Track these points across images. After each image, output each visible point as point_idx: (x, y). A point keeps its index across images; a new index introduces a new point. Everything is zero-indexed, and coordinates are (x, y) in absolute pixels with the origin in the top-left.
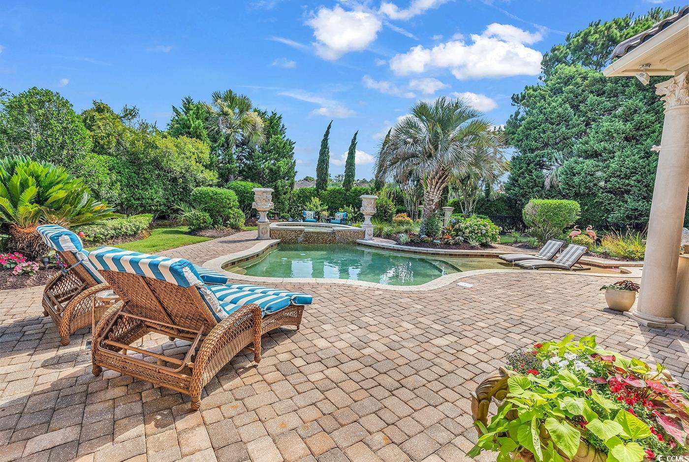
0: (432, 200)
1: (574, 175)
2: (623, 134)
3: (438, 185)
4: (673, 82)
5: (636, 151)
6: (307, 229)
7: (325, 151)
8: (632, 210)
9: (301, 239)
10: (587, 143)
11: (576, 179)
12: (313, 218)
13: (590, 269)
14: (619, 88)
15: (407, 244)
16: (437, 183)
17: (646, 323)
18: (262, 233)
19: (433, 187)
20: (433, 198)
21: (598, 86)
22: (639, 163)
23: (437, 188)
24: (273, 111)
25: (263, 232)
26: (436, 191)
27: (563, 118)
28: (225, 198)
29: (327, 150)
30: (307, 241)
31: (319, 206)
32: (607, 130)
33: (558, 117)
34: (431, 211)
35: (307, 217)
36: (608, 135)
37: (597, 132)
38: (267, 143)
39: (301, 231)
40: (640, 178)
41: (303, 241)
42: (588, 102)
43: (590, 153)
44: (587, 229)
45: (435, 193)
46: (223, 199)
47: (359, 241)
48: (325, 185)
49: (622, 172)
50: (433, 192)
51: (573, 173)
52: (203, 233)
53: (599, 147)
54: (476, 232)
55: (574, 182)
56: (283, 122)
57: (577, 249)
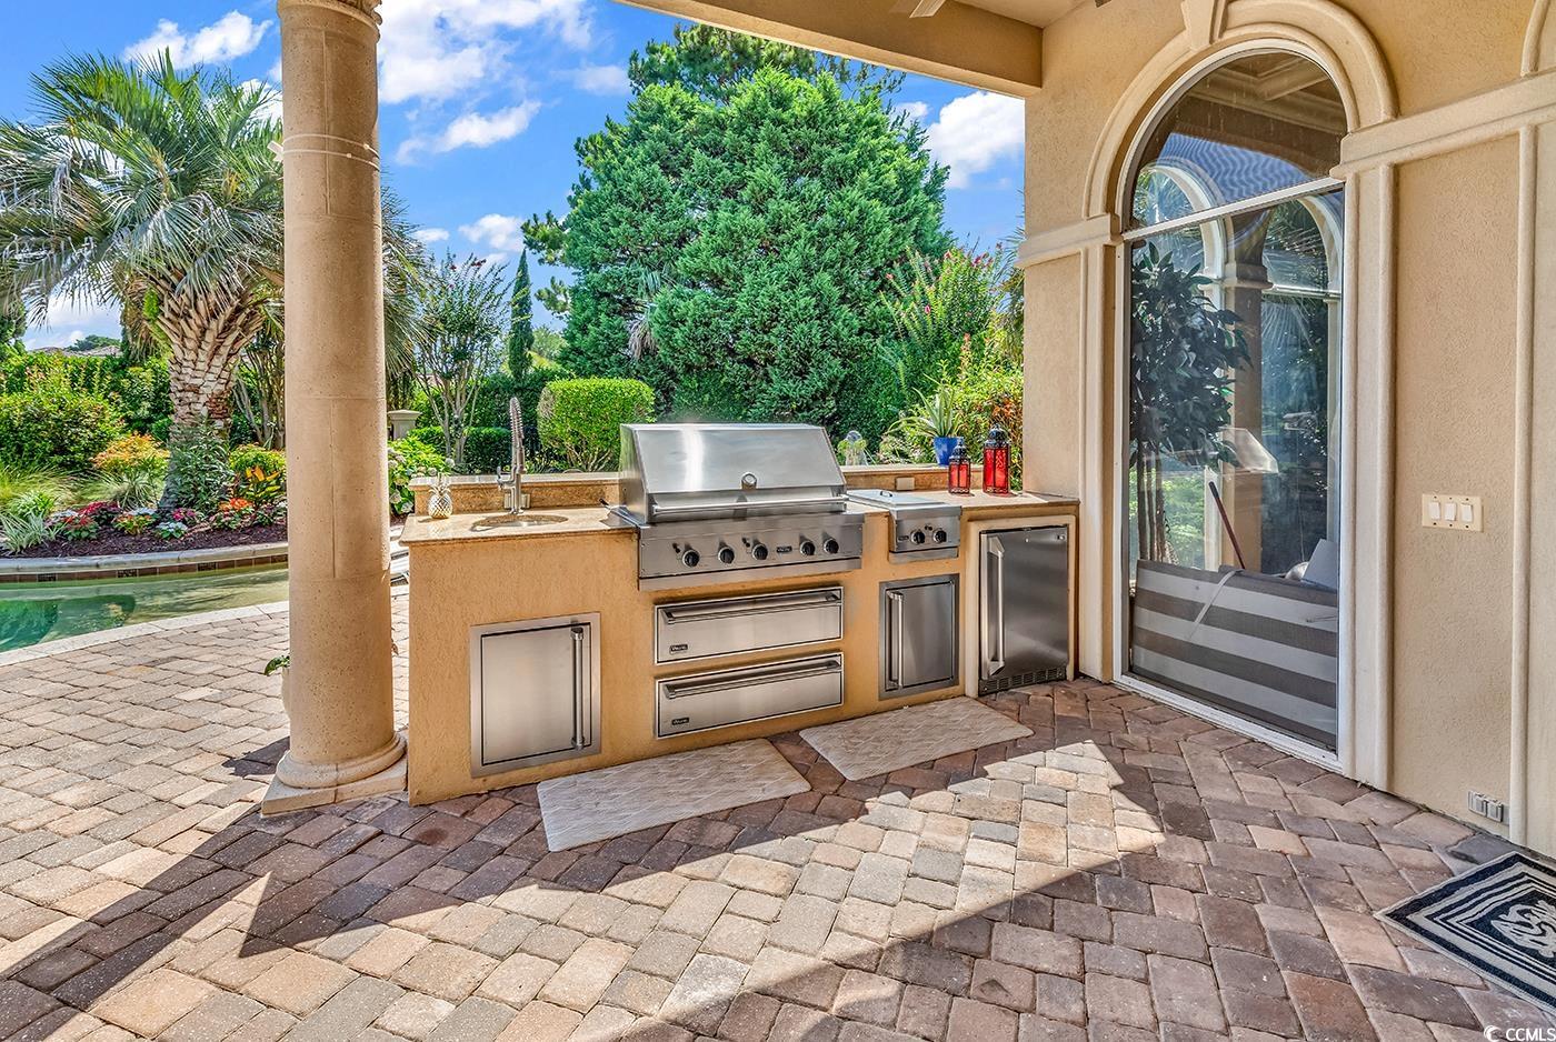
0: (196, 390)
5: (775, 274)
19: (190, 344)
20: (198, 382)
21: (713, 135)
27: (650, 195)
33: (642, 192)
36: (730, 239)
37: (713, 233)
42: (694, 164)
49: (755, 318)
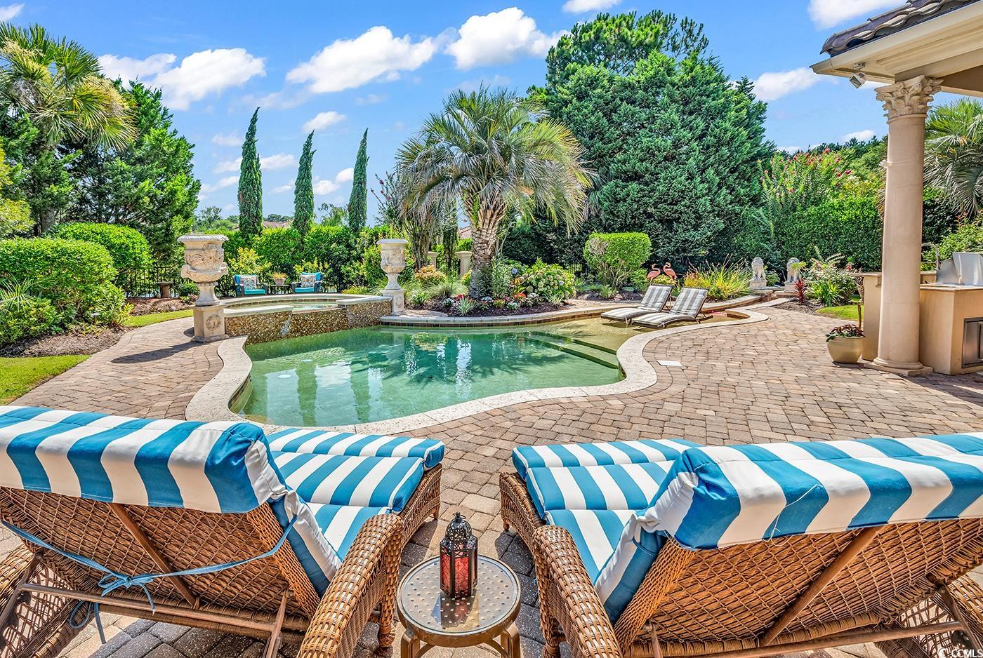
0: (487, 242)
1: (618, 202)
2: (664, 151)
3: (494, 218)
4: (902, 87)
5: (679, 172)
6: (297, 309)
7: (252, 163)
8: (683, 241)
9: (286, 329)
10: (624, 162)
11: (622, 207)
12: (256, 287)
13: (712, 317)
14: (650, 98)
15: (470, 314)
16: (492, 216)
17: (906, 372)
18: (209, 328)
19: (487, 221)
20: (488, 239)
21: (628, 93)
22: (686, 186)
23: (492, 222)
24: (134, 80)
25: (212, 324)
26: (491, 227)
27: (596, 130)
28: (89, 260)
29: (254, 161)
30: (298, 331)
31: (254, 263)
32: (648, 147)
33: (591, 127)
34: (485, 259)
35: (246, 287)
36: (648, 153)
38: (139, 144)
39: (286, 314)
40: (688, 203)
41: (291, 332)
42: (621, 111)
43: (630, 174)
44: (664, 267)
45: (490, 231)
46: (85, 264)
47: (385, 318)
48: (259, 225)
49: (669, 195)
50: (487, 230)
51: (616, 199)
52: (43, 346)
53: (640, 167)
54: (552, 284)
55: (620, 211)
56: (163, 103)
57: (696, 294)
